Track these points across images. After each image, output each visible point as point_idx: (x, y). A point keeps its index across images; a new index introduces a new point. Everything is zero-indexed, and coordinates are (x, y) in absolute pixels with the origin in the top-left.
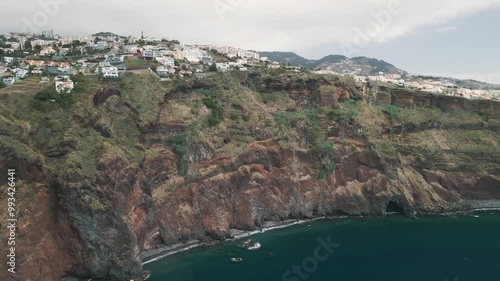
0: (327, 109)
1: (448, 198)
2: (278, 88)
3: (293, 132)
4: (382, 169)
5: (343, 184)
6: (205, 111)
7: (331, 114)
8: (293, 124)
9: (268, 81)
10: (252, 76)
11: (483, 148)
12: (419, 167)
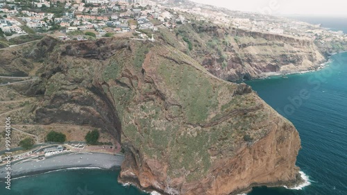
0: (222, 40)
1: (259, 73)
2: (203, 31)
3: (214, 50)
4: (241, 63)
5: (229, 70)
6: (185, 43)
7: (224, 42)
8: (213, 47)
9: (200, 28)
10: (193, 25)
11: (268, 53)
12: (249, 61)
